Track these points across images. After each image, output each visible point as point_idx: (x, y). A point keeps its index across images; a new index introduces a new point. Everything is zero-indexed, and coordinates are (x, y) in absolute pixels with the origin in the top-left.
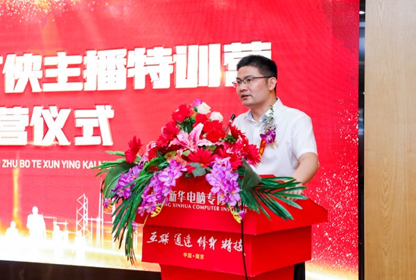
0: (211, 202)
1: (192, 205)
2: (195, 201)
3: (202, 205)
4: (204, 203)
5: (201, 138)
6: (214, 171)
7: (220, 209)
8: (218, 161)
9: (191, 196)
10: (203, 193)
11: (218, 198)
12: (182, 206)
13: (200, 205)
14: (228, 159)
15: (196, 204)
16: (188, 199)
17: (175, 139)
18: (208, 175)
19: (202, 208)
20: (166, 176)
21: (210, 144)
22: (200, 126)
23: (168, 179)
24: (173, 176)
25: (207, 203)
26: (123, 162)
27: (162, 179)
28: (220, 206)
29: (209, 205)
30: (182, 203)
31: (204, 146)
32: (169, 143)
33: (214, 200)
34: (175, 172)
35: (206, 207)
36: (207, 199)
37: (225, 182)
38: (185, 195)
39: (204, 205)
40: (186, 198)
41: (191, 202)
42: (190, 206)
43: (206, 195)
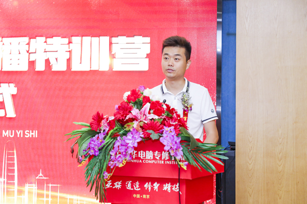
0: (158, 158)
1: (142, 160)
2: (145, 157)
3: (150, 160)
4: (152, 158)
5: (149, 113)
6: (164, 135)
7: (164, 162)
8: (166, 129)
9: (142, 154)
10: (151, 151)
11: (163, 155)
12: (135, 161)
13: (149, 160)
14: (173, 127)
15: (146, 160)
16: (139, 156)
17: (130, 114)
18: (161, 138)
19: (150, 162)
20: (130, 140)
21: (156, 117)
22: (148, 105)
23: (131, 141)
24: (135, 140)
25: (154, 158)
26: (89, 131)
27: (127, 141)
28: (164, 160)
29: (156, 159)
30: (135, 159)
31: (153, 119)
32: (126, 117)
33: (159, 156)
34: (137, 137)
35: (153, 161)
36: (154, 156)
37: (174, 143)
38: (137, 153)
39: (152, 160)
40: (138, 155)
41: (142, 158)
42: (141, 161)
43: (153, 153)
